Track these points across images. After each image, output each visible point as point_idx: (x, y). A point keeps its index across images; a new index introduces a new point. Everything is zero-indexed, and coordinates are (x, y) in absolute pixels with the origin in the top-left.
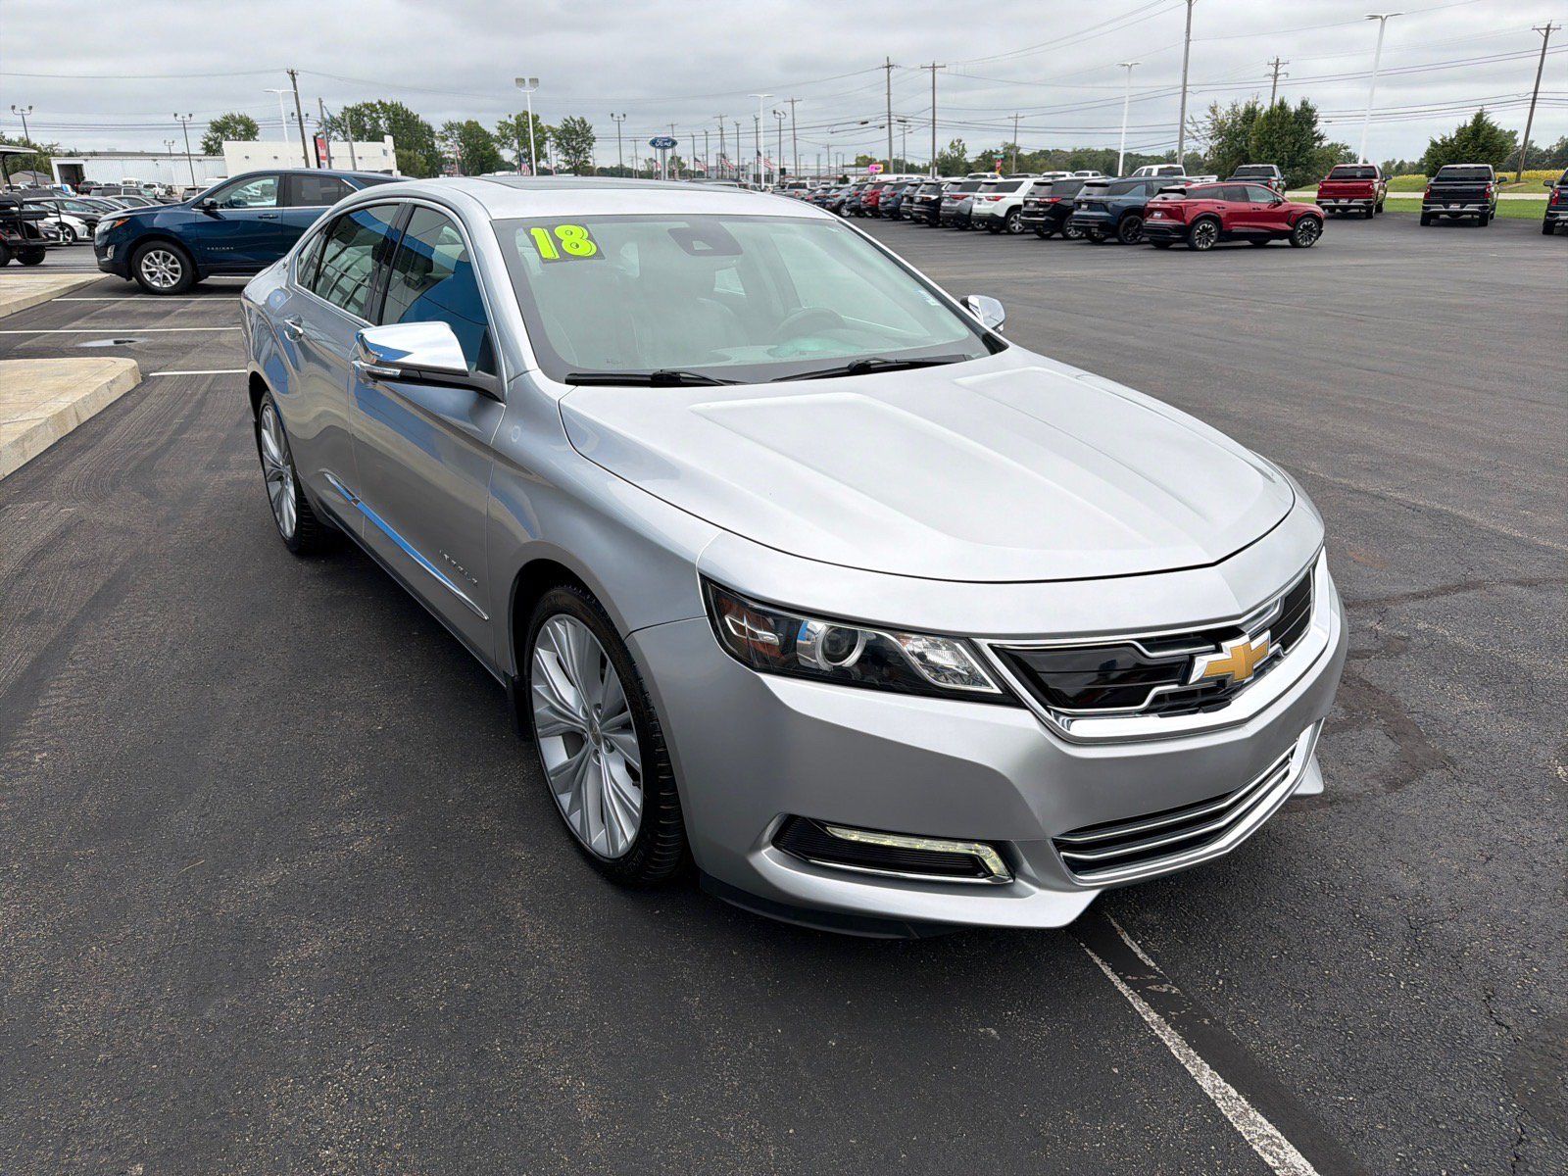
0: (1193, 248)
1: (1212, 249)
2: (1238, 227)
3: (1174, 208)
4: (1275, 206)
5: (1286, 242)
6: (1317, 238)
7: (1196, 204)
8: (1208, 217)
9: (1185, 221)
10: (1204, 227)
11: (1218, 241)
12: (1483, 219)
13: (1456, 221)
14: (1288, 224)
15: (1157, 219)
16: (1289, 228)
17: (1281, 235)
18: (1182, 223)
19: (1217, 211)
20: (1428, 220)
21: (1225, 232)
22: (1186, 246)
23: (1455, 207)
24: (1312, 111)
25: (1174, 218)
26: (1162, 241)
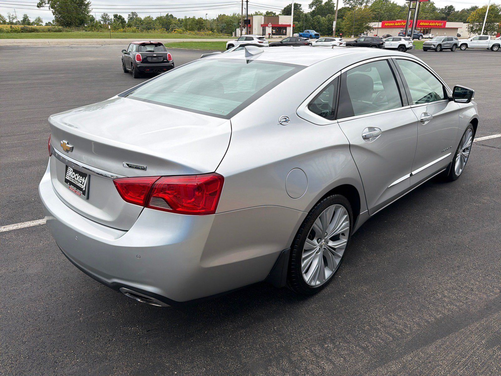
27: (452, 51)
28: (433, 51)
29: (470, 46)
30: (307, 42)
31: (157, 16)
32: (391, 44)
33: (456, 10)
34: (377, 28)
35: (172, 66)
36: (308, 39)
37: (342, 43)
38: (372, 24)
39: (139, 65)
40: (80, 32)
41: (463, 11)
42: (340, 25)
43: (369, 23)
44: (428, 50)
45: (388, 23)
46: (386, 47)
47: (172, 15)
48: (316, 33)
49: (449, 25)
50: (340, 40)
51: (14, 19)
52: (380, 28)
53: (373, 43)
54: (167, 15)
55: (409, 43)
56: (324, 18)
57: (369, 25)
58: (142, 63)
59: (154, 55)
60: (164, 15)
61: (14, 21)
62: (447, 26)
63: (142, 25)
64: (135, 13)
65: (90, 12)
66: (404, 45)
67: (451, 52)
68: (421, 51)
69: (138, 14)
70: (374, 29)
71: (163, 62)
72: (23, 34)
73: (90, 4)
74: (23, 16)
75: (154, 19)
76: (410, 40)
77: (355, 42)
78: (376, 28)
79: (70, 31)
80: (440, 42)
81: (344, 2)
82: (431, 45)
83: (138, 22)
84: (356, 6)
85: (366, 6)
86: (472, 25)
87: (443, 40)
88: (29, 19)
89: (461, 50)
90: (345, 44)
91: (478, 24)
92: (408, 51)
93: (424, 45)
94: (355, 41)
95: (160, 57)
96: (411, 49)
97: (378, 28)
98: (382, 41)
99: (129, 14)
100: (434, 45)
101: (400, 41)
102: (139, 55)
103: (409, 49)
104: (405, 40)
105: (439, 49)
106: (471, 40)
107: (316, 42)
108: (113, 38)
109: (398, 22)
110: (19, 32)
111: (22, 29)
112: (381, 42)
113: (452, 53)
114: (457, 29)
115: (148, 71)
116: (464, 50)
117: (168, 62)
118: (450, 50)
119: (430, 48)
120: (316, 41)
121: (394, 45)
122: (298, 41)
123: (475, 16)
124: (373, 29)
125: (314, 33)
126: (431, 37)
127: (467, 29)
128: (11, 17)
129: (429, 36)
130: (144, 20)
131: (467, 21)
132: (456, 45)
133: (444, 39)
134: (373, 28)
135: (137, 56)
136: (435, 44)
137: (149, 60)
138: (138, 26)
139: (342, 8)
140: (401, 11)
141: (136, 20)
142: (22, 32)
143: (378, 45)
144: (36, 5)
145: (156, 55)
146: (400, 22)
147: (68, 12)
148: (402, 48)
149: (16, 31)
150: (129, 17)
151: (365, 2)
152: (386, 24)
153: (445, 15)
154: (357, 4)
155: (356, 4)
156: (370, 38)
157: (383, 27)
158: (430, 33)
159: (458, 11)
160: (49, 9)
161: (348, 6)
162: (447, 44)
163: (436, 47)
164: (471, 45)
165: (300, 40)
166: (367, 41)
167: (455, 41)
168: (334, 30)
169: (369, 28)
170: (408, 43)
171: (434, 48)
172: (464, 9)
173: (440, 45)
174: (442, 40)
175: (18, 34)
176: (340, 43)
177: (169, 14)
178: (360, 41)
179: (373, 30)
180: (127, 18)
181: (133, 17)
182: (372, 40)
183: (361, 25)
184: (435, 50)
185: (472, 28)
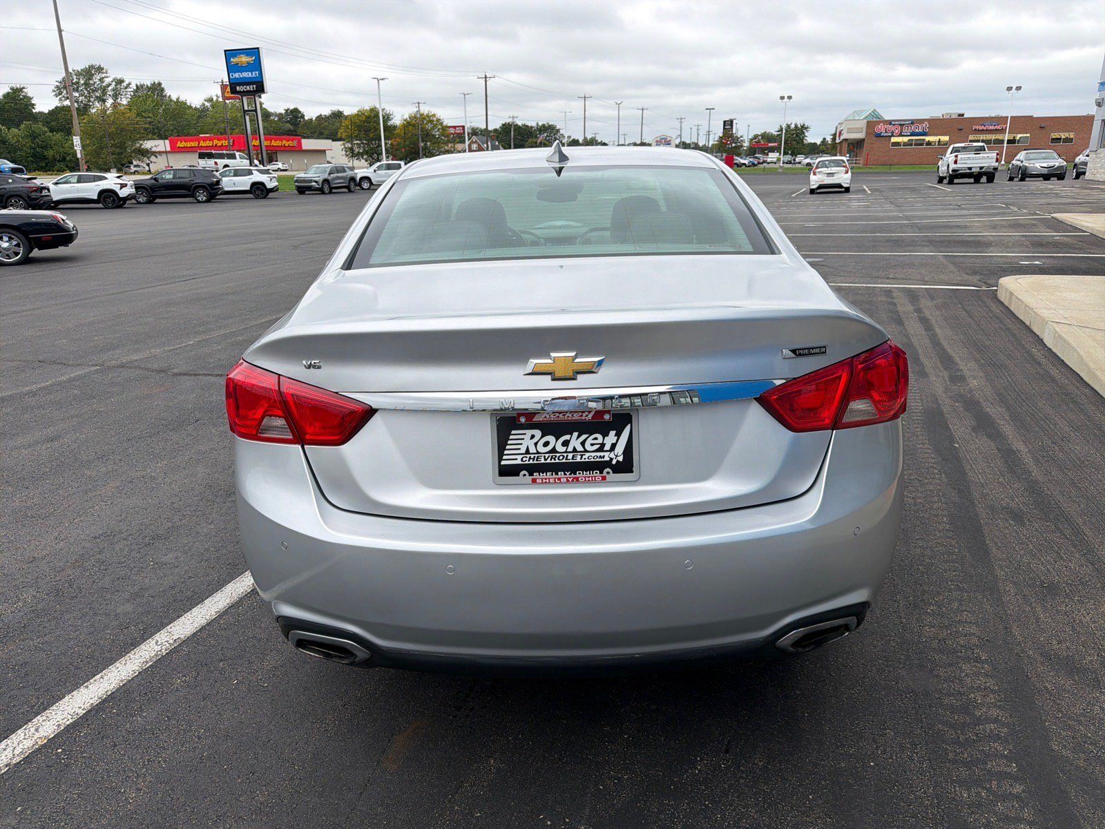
27: (350, 191)
28: (318, 192)
29: (377, 182)
30: (35, 183)
32: (232, 182)
33: (306, 118)
34: (163, 152)
36: (35, 178)
37: (126, 185)
38: (148, 145)
41: (319, 118)
42: (63, 147)
43: (141, 142)
44: (307, 192)
45: (183, 143)
46: (226, 189)
48: (12, 165)
49: (307, 144)
50: (118, 177)
52: (169, 152)
53: (195, 182)
55: (271, 180)
56: (15, 130)
57: (143, 147)
62: (304, 147)
66: (262, 184)
67: (348, 194)
68: (293, 194)
70: (158, 156)
76: (270, 173)
77: (153, 181)
78: (160, 153)
80: (326, 176)
81: (56, 96)
82: (311, 181)
84: (91, 104)
85: (115, 106)
86: (350, 145)
87: (328, 170)
89: (363, 189)
90: (133, 187)
91: (358, 142)
92: (271, 195)
93: (296, 181)
94: (151, 178)
96: (277, 190)
97: (166, 152)
98: (214, 176)
100: (316, 182)
101: (249, 175)
103: (275, 191)
104: (262, 173)
105: (326, 189)
106: (375, 171)
107: (56, 184)
109: (204, 139)
112: (215, 180)
113: (350, 196)
114: (323, 152)
116: (368, 189)
118: (346, 190)
119: (310, 188)
120: (55, 181)
121: (243, 184)
122: (9, 183)
123: (350, 127)
124: (155, 154)
125: (9, 166)
126: (282, 168)
127: (344, 153)
129: (278, 166)
131: (339, 136)
132: (353, 179)
133: (330, 168)
134: (155, 152)
136: (316, 179)
139: (56, 108)
140: (199, 117)
143: (208, 184)
146: (211, 139)
148: (258, 188)
151: (110, 95)
152: (180, 145)
153: (290, 126)
154: (92, 100)
155: (89, 101)
156: (187, 172)
157: (175, 150)
158: (277, 161)
159: (311, 119)
161: (67, 103)
162: (338, 178)
163: (320, 184)
164: (377, 179)
165: (13, 180)
166: (179, 178)
167: (349, 173)
168: (79, 156)
169: (146, 153)
170: (269, 179)
171: (317, 186)
172: (321, 115)
173: (326, 181)
174: (328, 172)
176: (121, 184)
178: (162, 179)
179: (156, 157)
182: (192, 175)
183: (122, 146)
184: (321, 191)
185: (352, 149)
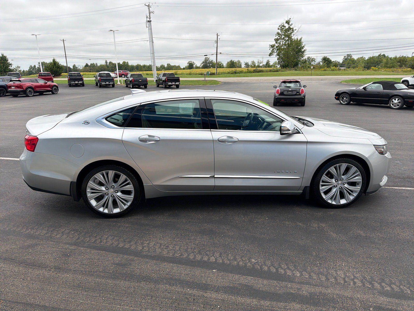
0: (27, 96)
1: (34, 96)
2: (38, 89)
3: (19, 86)
4: (45, 84)
5: (51, 93)
6: (58, 92)
7: (25, 84)
8: (30, 87)
9: (23, 89)
10: (29, 90)
11: (34, 93)
12: (83, 85)
13: (76, 85)
14: (50, 88)
15: (13, 89)
16: (51, 89)
17: (49, 91)
18: (22, 90)
19: (31, 86)
20: (70, 86)
21: (35, 91)
22: (25, 95)
23: (76, 82)
24: (5, 57)
25: (19, 88)
26: (15, 95)
31: (369, 57)
35: (302, 98)
39: (277, 96)
40: (290, 72)
47: (385, 55)
51: (261, 63)
54: (379, 55)
58: (279, 95)
59: (289, 90)
60: (377, 55)
61: (261, 65)
63: (354, 64)
64: (350, 54)
65: (304, 57)
69: (352, 55)
71: (296, 95)
72: (253, 73)
73: (305, 51)
74: (267, 61)
75: (366, 59)
79: (284, 71)
83: (350, 62)
88: (270, 63)
95: (294, 91)
99: (345, 56)
102: (279, 90)
108: (313, 76)
110: (252, 73)
111: (254, 71)
115: (283, 101)
117: (300, 95)
128: (259, 62)
130: (356, 60)
135: (277, 90)
137: (285, 93)
138: (350, 65)
141: (349, 60)
142: (253, 72)
144: (269, 54)
145: (291, 90)
147: (288, 58)
149: (250, 72)
150: (344, 59)
160: (276, 56)
175: (251, 74)
177: (382, 54)
180: (343, 59)
181: (348, 58)
